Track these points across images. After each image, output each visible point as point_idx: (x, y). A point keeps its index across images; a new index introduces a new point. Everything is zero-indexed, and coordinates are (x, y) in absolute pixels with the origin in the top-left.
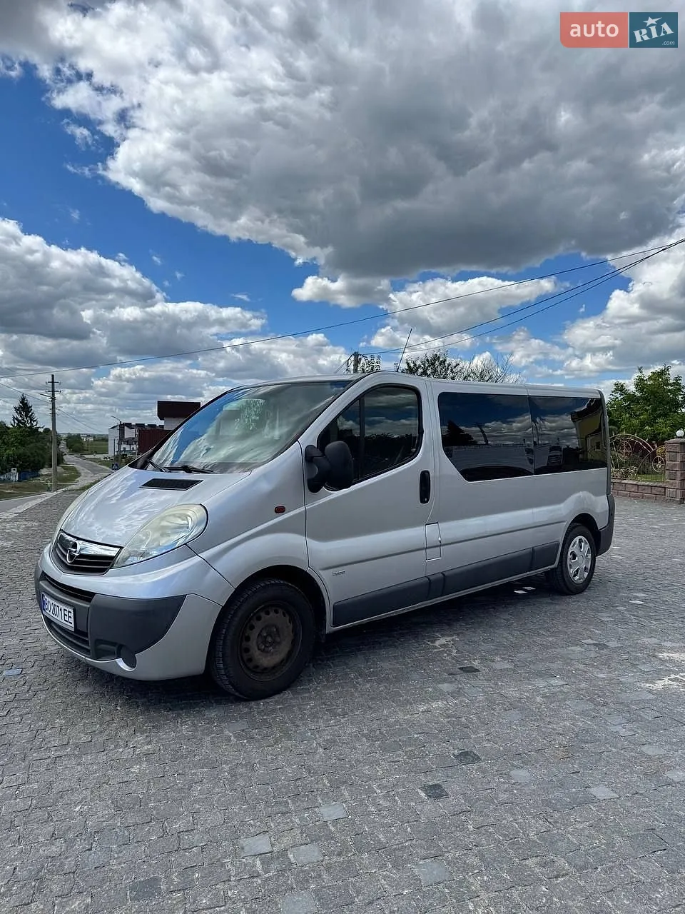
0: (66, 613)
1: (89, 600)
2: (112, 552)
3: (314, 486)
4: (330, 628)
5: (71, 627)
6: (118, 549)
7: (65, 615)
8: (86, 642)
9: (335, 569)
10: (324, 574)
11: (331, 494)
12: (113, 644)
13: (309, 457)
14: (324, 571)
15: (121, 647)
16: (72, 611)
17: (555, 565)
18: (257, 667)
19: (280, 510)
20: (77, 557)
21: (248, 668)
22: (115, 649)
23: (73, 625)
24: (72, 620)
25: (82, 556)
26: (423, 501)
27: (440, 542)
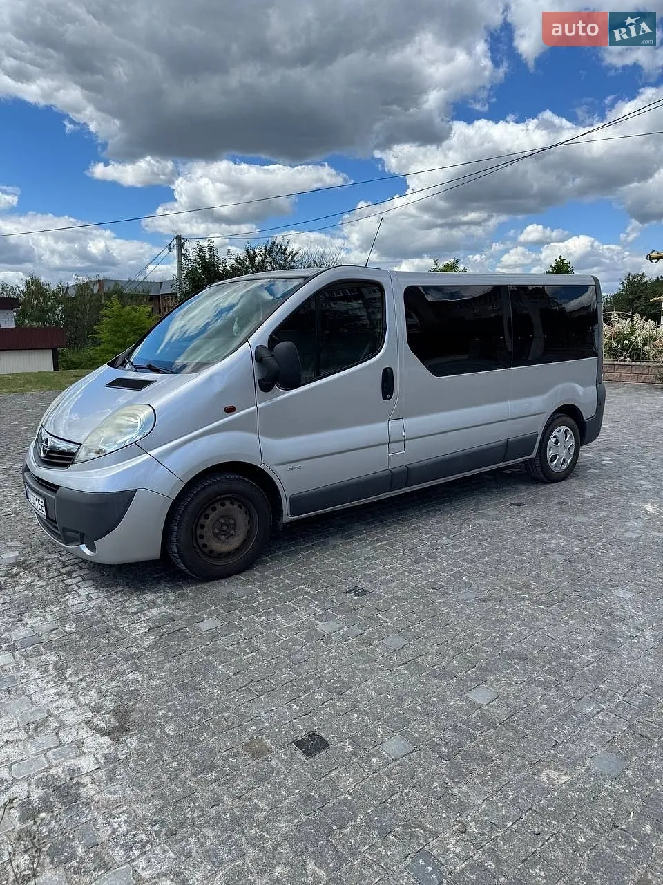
0: (40, 503)
1: (56, 492)
3: (266, 385)
4: (287, 517)
5: (45, 515)
6: (78, 446)
8: (57, 529)
9: (289, 464)
10: (278, 469)
11: (284, 393)
12: (77, 532)
13: (259, 357)
14: (279, 467)
15: (82, 535)
16: (43, 500)
17: (533, 455)
18: (211, 552)
19: (230, 410)
20: (48, 452)
21: (204, 553)
22: (78, 536)
24: (44, 509)
25: (52, 451)
26: (385, 398)
27: (404, 436)
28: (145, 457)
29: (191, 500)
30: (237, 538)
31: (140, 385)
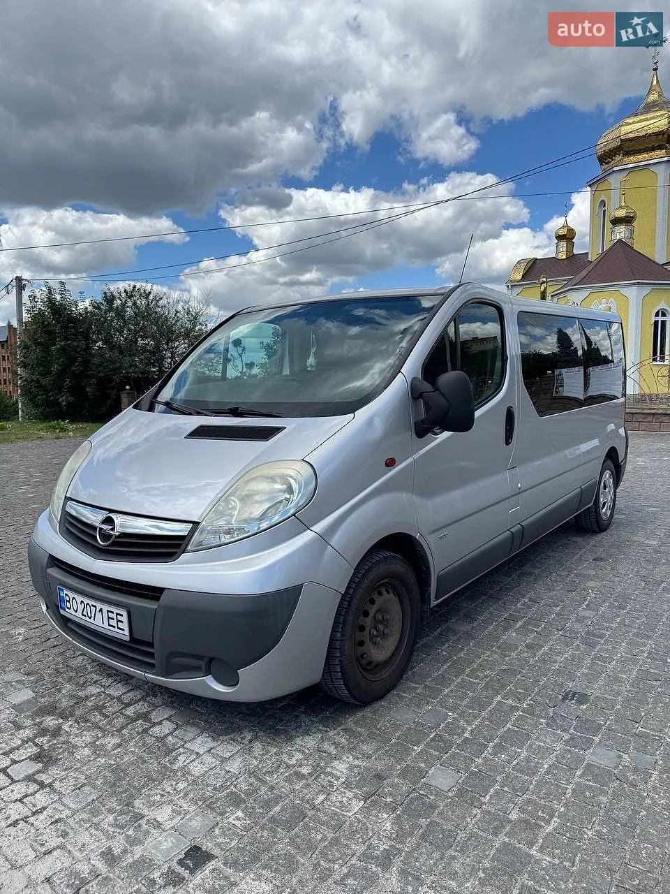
0: (113, 616)
1: (157, 599)
2: (180, 530)
3: (423, 430)
4: (434, 603)
5: (125, 634)
6: (190, 526)
7: (109, 618)
8: (151, 655)
9: (439, 532)
10: (431, 539)
12: (201, 658)
13: (415, 393)
14: (431, 535)
15: (211, 661)
16: (125, 614)
17: (592, 503)
18: (370, 663)
19: (390, 463)
20: (117, 537)
21: (362, 666)
22: (202, 664)
23: (127, 632)
24: (125, 626)
25: (123, 535)
26: (508, 443)
27: (520, 488)
28: (307, 536)
29: (354, 592)
30: (392, 639)
31: (265, 434)
